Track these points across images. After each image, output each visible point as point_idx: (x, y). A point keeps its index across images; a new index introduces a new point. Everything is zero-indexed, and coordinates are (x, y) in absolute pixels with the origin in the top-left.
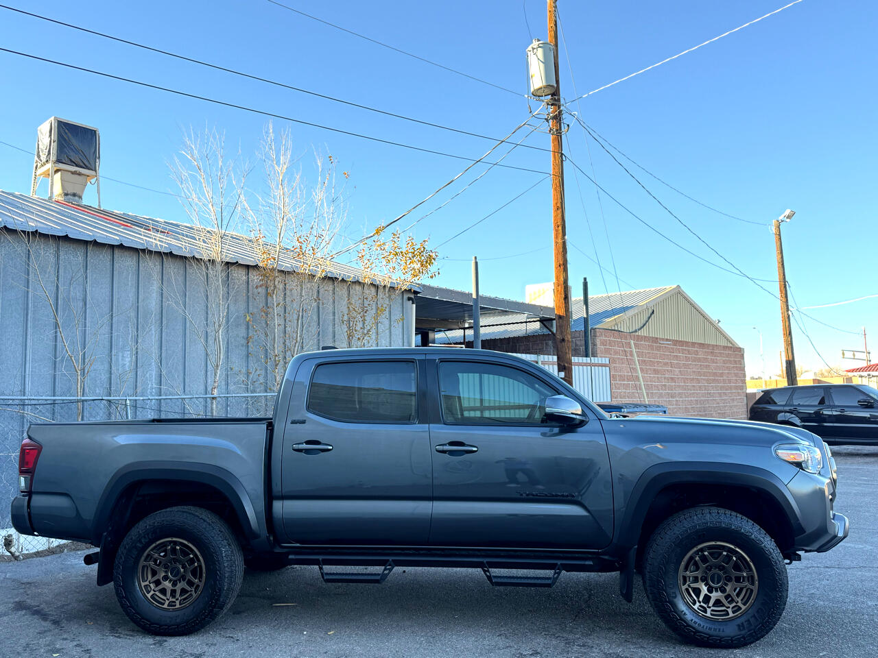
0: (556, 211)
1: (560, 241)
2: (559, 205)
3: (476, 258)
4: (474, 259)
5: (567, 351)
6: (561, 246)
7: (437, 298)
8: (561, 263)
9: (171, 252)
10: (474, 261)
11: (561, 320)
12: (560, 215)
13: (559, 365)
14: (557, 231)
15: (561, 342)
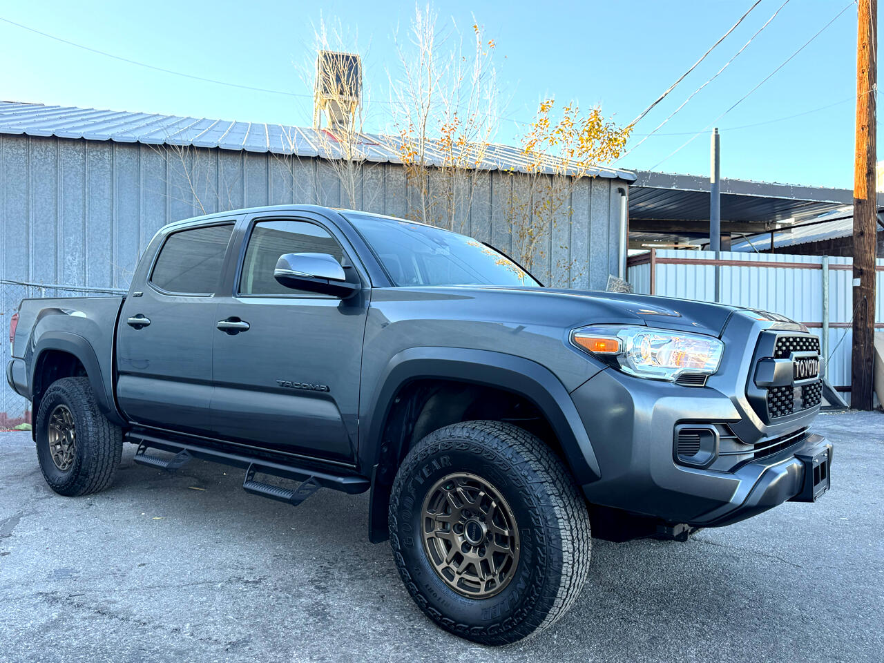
0: (860, 50)
1: (865, 93)
2: (866, 41)
3: (716, 129)
4: (714, 131)
5: (867, 248)
6: (866, 100)
7: (674, 188)
8: (866, 124)
9: (319, 156)
10: (714, 133)
11: (860, 206)
12: (867, 55)
13: (854, 269)
14: (861, 79)
15: (858, 237)
